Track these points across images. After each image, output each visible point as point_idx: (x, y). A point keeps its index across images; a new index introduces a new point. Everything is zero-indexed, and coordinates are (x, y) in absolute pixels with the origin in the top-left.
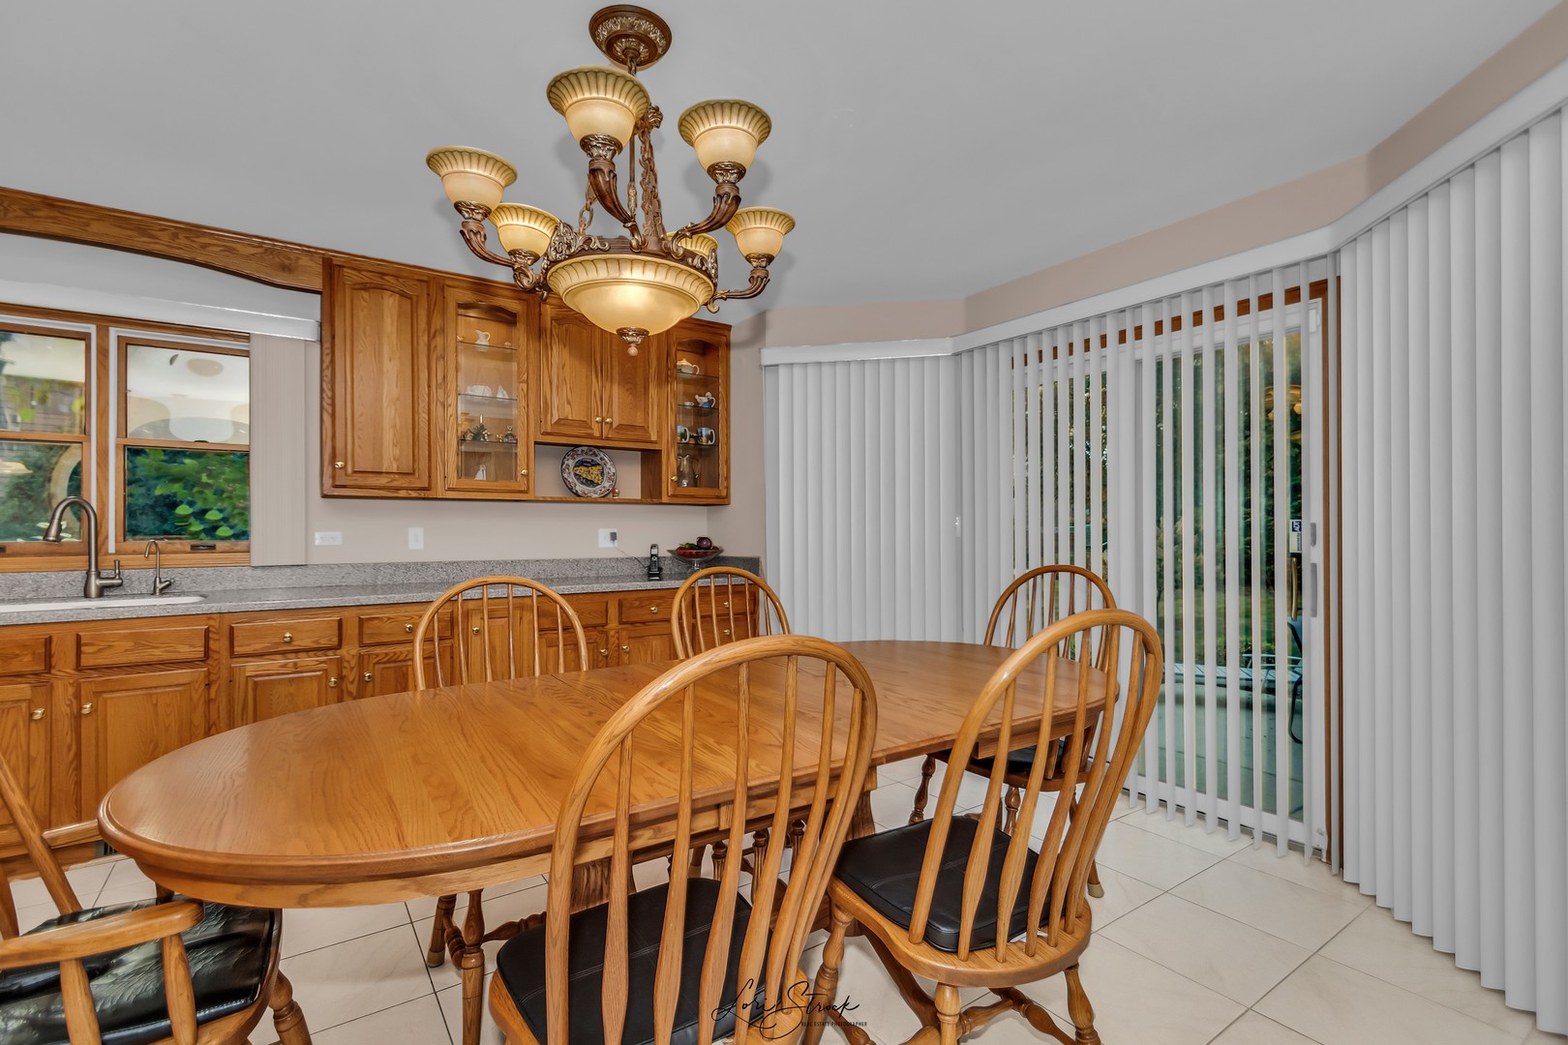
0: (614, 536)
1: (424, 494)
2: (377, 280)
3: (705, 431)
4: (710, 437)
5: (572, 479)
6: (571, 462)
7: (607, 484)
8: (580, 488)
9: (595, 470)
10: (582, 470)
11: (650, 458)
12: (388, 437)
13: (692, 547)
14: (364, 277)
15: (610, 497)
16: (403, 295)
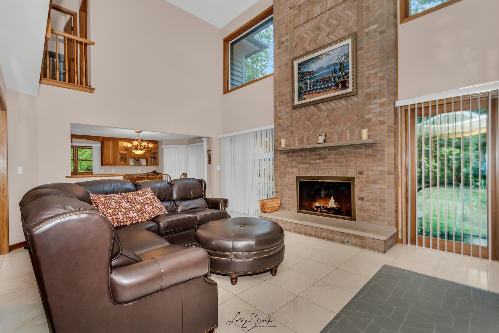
0: (142, 170)
1: (115, 165)
2: (109, 140)
3: (155, 156)
4: (156, 156)
5: (135, 163)
6: (135, 161)
7: (140, 163)
8: (136, 164)
9: (138, 161)
10: (137, 162)
11: (147, 160)
12: (111, 159)
13: (153, 172)
14: (108, 139)
15: (141, 165)
16: (112, 141)
